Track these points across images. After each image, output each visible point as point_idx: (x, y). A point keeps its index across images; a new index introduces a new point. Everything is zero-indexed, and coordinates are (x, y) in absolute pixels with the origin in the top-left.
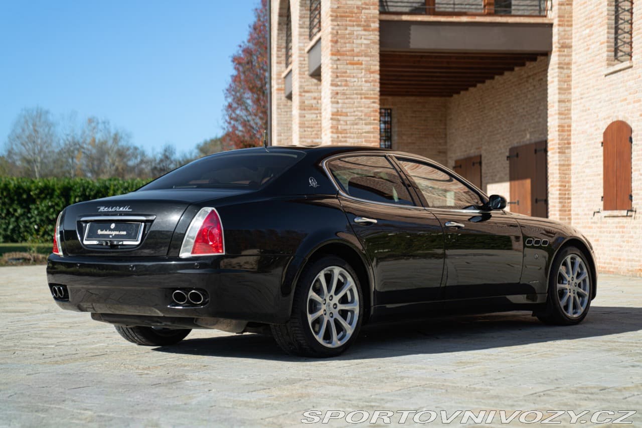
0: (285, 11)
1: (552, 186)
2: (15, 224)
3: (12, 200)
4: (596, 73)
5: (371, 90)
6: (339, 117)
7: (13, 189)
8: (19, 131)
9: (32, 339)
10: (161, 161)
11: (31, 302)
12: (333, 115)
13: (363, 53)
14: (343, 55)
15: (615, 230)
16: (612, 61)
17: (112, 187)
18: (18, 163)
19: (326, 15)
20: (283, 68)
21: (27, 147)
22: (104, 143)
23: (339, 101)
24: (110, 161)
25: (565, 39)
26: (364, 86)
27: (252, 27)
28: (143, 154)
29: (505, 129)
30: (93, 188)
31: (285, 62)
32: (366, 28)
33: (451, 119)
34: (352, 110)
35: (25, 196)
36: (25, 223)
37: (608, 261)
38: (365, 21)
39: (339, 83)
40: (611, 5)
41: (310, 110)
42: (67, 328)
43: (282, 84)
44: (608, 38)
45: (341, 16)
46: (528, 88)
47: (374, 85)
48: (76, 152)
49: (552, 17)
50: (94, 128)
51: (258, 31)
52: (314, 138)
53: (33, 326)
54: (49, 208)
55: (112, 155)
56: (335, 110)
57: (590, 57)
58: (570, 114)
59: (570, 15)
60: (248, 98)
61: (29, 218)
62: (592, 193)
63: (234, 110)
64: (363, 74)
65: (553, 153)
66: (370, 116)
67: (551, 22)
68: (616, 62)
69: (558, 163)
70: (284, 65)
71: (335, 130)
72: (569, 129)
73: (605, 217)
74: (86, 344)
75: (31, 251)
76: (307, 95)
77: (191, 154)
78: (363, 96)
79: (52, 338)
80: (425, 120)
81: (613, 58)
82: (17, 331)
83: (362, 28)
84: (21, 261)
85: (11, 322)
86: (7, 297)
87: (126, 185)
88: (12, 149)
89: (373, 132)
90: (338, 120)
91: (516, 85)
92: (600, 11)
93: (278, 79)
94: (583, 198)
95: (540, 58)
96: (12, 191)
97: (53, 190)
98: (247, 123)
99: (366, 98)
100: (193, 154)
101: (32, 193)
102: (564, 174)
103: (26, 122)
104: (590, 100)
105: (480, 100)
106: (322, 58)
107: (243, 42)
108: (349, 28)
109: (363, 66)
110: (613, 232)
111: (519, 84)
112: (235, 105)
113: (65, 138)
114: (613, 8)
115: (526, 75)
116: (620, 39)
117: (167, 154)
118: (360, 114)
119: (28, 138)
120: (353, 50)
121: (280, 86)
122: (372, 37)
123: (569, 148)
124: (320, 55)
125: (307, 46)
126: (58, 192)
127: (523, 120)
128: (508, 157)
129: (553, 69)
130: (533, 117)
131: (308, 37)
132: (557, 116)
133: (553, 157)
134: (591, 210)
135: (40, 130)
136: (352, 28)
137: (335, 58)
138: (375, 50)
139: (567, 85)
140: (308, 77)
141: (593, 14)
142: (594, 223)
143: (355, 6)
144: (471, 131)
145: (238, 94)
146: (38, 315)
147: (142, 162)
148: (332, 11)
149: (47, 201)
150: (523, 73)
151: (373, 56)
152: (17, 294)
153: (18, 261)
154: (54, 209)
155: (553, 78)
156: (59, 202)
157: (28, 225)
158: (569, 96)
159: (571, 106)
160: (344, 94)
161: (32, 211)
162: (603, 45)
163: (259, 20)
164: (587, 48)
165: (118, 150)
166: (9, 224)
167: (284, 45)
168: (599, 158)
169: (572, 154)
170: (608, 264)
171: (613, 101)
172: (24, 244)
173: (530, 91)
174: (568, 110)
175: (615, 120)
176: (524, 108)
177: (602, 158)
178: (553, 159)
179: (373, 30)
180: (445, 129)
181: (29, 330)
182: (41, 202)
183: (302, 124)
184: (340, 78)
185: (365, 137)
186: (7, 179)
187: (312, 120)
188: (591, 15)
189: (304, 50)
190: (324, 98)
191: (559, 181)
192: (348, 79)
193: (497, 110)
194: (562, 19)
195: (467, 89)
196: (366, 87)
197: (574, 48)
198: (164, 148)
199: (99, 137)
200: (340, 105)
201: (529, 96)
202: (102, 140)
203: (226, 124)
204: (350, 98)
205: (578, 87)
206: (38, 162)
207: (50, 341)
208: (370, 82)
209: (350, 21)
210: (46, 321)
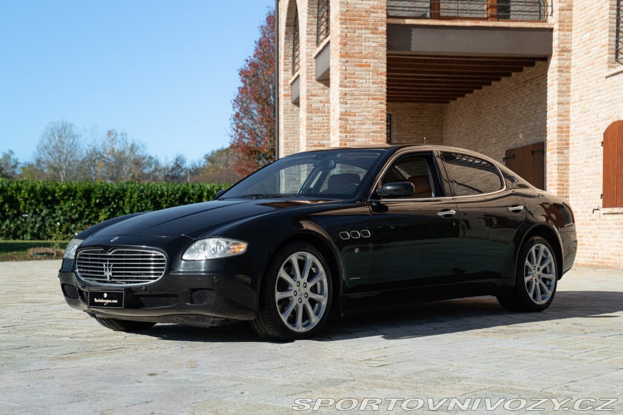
0: (292, 21)
1: (550, 185)
2: (41, 223)
3: (38, 202)
4: (596, 75)
5: (378, 92)
6: (347, 117)
7: (39, 191)
8: (46, 142)
9: (46, 331)
10: (173, 169)
11: (50, 293)
12: (341, 115)
13: (371, 56)
14: (351, 57)
15: (615, 226)
16: (613, 63)
17: (129, 190)
18: (46, 171)
19: (336, 19)
20: (290, 76)
21: (54, 156)
22: (123, 153)
23: (348, 101)
24: (128, 168)
25: (565, 43)
26: (372, 88)
27: (258, 43)
28: (157, 163)
29: (501, 132)
30: (112, 191)
31: (291, 70)
32: (374, 31)
33: (447, 124)
34: (360, 110)
35: (50, 198)
36: (50, 222)
37: (606, 256)
38: (373, 25)
39: (348, 84)
40: (613, 9)
41: (317, 113)
42: (83, 319)
43: (288, 90)
44: (610, 41)
45: (350, 20)
46: (525, 92)
47: (381, 87)
48: (97, 161)
49: (552, 22)
50: (113, 140)
51: (263, 46)
52: (321, 140)
53: (48, 317)
54: (72, 208)
55: (129, 164)
56: (344, 110)
57: (590, 61)
58: (568, 116)
59: (571, 20)
60: (254, 109)
61: (54, 218)
62: (591, 191)
63: (241, 119)
64: (371, 75)
65: (551, 154)
66: (377, 117)
67: (552, 27)
68: (617, 64)
69: (557, 163)
70: (290, 72)
71: (344, 129)
72: (567, 130)
73: (604, 214)
74: (102, 336)
75: (55, 247)
76: (314, 98)
77: (200, 163)
78: (371, 97)
79: (67, 329)
80: (422, 125)
81: (614, 60)
82: (32, 322)
83: (370, 31)
84: (45, 255)
85: (28, 312)
86: (27, 288)
87: (142, 187)
88: (41, 158)
89: (379, 132)
90: (347, 120)
91: (512, 90)
92: (601, 15)
93: (285, 85)
94: (581, 196)
95: (538, 63)
96: (38, 193)
97: (76, 192)
98: (253, 131)
99: (373, 99)
100: (202, 163)
101: (56, 195)
102: (562, 173)
103: (53, 134)
104: (589, 102)
105: (476, 105)
106: (331, 60)
107: (250, 57)
108: (357, 31)
109: (371, 68)
110: (613, 229)
111: (517, 89)
112: (242, 115)
113: (87, 148)
114: (615, 12)
115: (523, 81)
116: (621, 42)
117: (178, 162)
118: (367, 114)
119: (54, 148)
120: (361, 53)
121: (287, 92)
122: (379, 40)
123: (568, 148)
124: (329, 58)
125: (314, 52)
126: (80, 194)
127: (520, 123)
128: (504, 159)
129: (552, 73)
130: (531, 120)
131: (315, 43)
132: (556, 118)
133: (552, 157)
134: (590, 207)
135: (66, 141)
136: (360, 31)
137: (344, 60)
138: (383, 53)
139: (566, 88)
140: (315, 81)
141: (594, 18)
142: (593, 220)
143: (364, 9)
144: (467, 135)
145: (245, 105)
146: (55, 306)
147: (156, 169)
148: (342, 14)
149: (71, 202)
150: (520, 78)
151: (380, 58)
152: (37, 285)
153: (42, 256)
154: (76, 209)
155: (552, 81)
156: (81, 203)
157: (53, 224)
158: (568, 99)
159: (569, 108)
160: (352, 95)
161: (56, 211)
162: (604, 48)
163: (264, 37)
164: (587, 51)
165: (135, 159)
166: (36, 222)
167: (291, 53)
168: (598, 158)
169: (571, 155)
170: (606, 259)
171: (614, 102)
172: (49, 241)
173: (527, 95)
174: (566, 112)
175: (616, 120)
176: (521, 112)
177: (602, 157)
178: (552, 159)
179: (380, 33)
180: (442, 134)
181: (45, 321)
182: (65, 203)
183: (309, 126)
184: (348, 80)
185: (372, 136)
186: (34, 182)
187: (319, 123)
188: (592, 19)
189: (311, 55)
190: (333, 99)
191: (558, 180)
192: (356, 80)
193: (493, 114)
194: (562, 24)
195: (463, 96)
196: (373, 88)
197: (573, 52)
198: (175, 157)
199: (117, 147)
200: (348, 106)
201: (526, 100)
202: (120, 149)
203: (234, 132)
204: (358, 99)
205: (577, 90)
206: (63, 169)
207: (64, 333)
208: (378, 84)
209: (358, 24)
210: (62, 312)
